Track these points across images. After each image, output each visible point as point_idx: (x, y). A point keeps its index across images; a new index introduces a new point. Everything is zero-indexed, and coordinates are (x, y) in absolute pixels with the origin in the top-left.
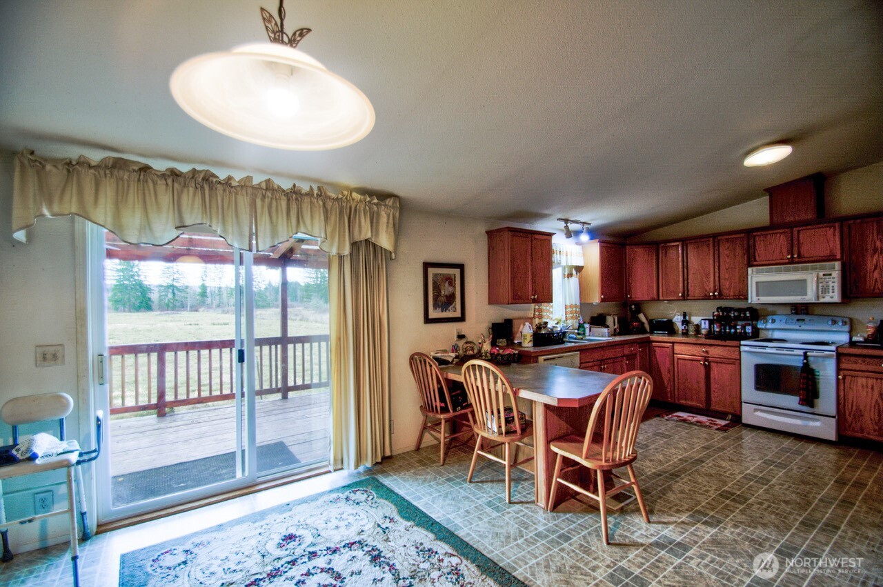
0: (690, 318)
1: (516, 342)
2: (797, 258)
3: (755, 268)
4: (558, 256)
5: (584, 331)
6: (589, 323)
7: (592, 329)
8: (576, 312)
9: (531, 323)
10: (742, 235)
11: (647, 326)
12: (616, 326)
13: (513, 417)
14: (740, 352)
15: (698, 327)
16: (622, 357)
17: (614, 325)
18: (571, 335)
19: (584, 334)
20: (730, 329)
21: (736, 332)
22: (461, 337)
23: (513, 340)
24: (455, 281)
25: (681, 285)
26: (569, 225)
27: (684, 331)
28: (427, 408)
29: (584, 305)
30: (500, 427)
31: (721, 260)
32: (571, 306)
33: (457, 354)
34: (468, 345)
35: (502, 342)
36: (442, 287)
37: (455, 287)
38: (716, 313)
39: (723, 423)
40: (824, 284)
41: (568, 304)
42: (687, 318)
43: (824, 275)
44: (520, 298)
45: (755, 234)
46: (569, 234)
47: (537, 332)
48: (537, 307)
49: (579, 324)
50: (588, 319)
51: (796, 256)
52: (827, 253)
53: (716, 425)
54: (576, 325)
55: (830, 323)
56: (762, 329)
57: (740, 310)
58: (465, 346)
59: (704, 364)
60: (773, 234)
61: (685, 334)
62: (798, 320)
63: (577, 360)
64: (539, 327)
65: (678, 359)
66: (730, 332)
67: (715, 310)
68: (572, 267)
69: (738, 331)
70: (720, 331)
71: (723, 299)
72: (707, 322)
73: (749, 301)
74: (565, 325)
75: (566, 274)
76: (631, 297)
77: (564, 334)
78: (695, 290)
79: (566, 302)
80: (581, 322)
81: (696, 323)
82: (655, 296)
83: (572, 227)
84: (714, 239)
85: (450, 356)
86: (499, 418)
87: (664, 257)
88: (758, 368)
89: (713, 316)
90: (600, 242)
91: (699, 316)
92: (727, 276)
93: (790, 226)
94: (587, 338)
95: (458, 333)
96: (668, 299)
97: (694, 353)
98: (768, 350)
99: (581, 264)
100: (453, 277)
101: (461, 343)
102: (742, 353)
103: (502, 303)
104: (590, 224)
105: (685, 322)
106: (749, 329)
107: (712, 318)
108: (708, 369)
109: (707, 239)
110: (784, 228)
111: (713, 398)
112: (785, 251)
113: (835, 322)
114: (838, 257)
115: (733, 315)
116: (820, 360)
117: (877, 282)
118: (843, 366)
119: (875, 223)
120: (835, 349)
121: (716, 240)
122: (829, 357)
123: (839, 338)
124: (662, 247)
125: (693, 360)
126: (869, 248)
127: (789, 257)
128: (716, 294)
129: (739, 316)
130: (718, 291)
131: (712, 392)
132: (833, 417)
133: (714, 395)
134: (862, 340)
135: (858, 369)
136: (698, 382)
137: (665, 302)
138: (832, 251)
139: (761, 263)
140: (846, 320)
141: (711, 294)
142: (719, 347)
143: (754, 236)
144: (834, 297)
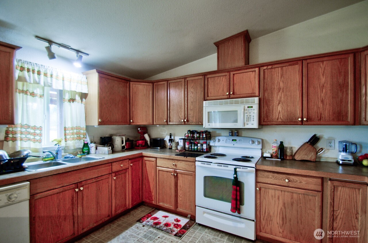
0: (174, 137)
2: (232, 95)
3: (207, 102)
5: (89, 150)
7: (98, 148)
10: (201, 77)
12: (123, 144)
14: (195, 166)
15: (177, 144)
20: (194, 146)
21: (197, 148)
25: (166, 114)
27: (170, 147)
31: (189, 95)
38: (186, 135)
39: (184, 223)
40: (248, 114)
41: (68, 126)
42: (172, 138)
43: (248, 107)
45: (208, 76)
51: (231, 93)
52: (250, 91)
53: (178, 227)
55: (251, 142)
56: (213, 146)
57: (199, 133)
59: (174, 176)
60: (218, 76)
61: (170, 149)
62: (233, 140)
65: (159, 170)
66: (194, 148)
67: (187, 133)
69: (199, 148)
70: (189, 148)
71: (190, 124)
72: (182, 140)
73: (204, 127)
75: (67, 98)
76: (133, 122)
78: (174, 118)
81: (176, 141)
82: (151, 122)
83: (60, 50)
87: (157, 93)
88: (206, 179)
90: (99, 73)
91: (178, 136)
92: (192, 108)
93: (229, 71)
96: (159, 123)
97: (167, 166)
98: (212, 166)
99: (85, 91)
102: (197, 167)
105: (171, 140)
106: (205, 147)
107: (185, 138)
108: (176, 177)
109: (181, 80)
110: (225, 72)
111: (179, 201)
112: (226, 89)
113: (253, 142)
114: (257, 94)
115: (196, 136)
116: (245, 174)
117: (280, 113)
118: (260, 180)
119: (280, 68)
120: (254, 166)
121: (186, 81)
122: (250, 172)
123: (256, 154)
124: (156, 85)
125: (167, 172)
126: (276, 87)
127: (228, 93)
128: (185, 120)
129: (199, 137)
130: (186, 118)
131: (178, 196)
132: (254, 221)
133: (179, 199)
134: (270, 156)
135: (269, 182)
136: (170, 189)
137: (158, 126)
138: (253, 90)
139: (211, 98)
140: (260, 140)
141: (182, 121)
142: (183, 162)
143: (208, 78)
144: (254, 124)
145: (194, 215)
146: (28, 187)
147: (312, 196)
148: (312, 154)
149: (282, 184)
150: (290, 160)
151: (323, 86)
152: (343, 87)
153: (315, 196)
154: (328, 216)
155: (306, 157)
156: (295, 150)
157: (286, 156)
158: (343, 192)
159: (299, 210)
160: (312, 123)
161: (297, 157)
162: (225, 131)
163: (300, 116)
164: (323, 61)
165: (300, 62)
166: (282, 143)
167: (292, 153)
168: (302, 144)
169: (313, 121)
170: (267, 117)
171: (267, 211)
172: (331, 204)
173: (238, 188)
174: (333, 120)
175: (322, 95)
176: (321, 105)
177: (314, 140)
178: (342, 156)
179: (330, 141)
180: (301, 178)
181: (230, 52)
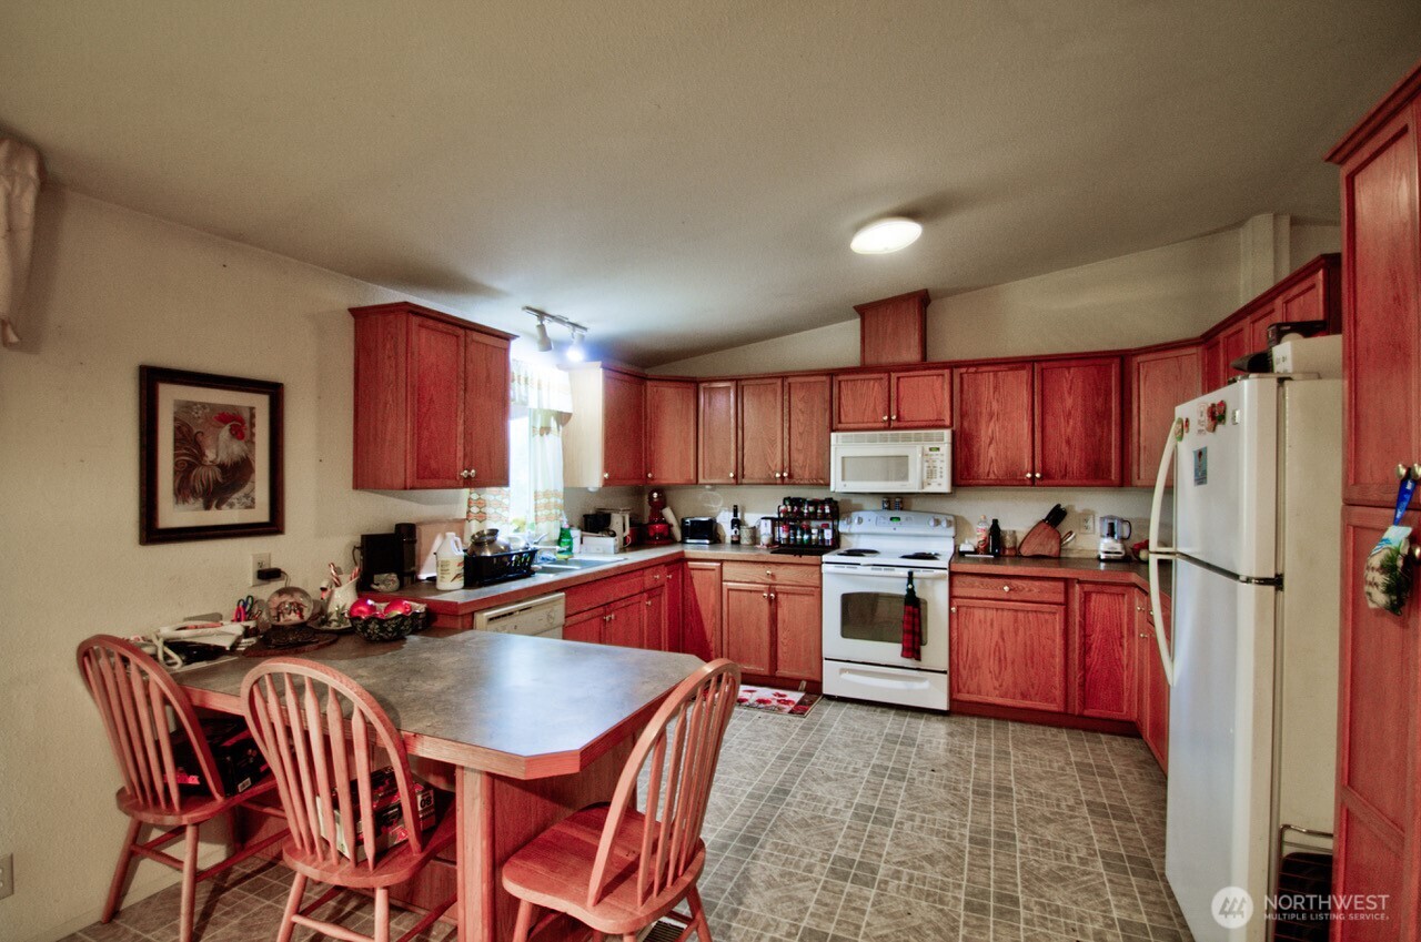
0: (743, 515)
1: (423, 576)
2: (895, 422)
3: (840, 434)
4: (523, 386)
5: (570, 543)
6: (579, 528)
7: (585, 539)
8: (556, 506)
9: (461, 536)
10: (824, 378)
11: (677, 532)
12: (628, 532)
13: (399, 806)
14: (821, 574)
15: (754, 531)
16: (641, 593)
17: (624, 530)
18: (545, 555)
19: (570, 550)
20: (802, 535)
21: (810, 539)
22: (267, 575)
23: (413, 576)
24: (253, 425)
25: (733, 458)
26: (546, 322)
27: (735, 539)
28: (139, 796)
29: (571, 492)
30: (358, 842)
31: (793, 417)
32: (546, 494)
33: (251, 624)
34: (287, 599)
35: (387, 582)
36: (208, 442)
37: (251, 442)
38: (783, 508)
39: (795, 696)
40: (930, 464)
41: (541, 489)
42: (740, 516)
43: (931, 449)
44: (435, 475)
45: (841, 378)
46: (546, 344)
47: (473, 553)
48: (474, 496)
49: (562, 529)
50: (577, 520)
51: (894, 417)
52: (933, 416)
53: (787, 702)
54: (556, 535)
55: (932, 523)
56: (845, 534)
57: (814, 503)
58: (277, 600)
59: (770, 599)
60: (864, 380)
61: (736, 543)
62: (892, 519)
63: (559, 612)
64: (479, 542)
65: (729, 590)
66: (802, 539)
67: (781, 503)
68: (549, 413)
69: (814, 537)
70: (788, 539)
71: (794, 484)
72: (769, 522)
73: (832, 489)
74: (533, 532)
75: (538, 426)
76: (652, 479)
77: (533, 553)
78: (753, 469)
79: (536, 485)
80: (566, 526)
81: (751, 524)
82: (692, 477)
83: (554, 329)
84: (784, 380)
85: (227, 633)
86: (356, 815)
87: (707, 408)
88: (847, 600)
89: (779, 513)
90: (604, 367)
91: (756, 512)
92: (800, 447)
93: (888, 370)
94: (577, 557)
95: (260, 564)
96: (712, 481)
97: (753, 579)
98: (860, 570)
99: (566, 409)
100: (246, 416)
101: (266, 592)
102: (824, 576)
103: (391, 488)
104: (585, 329)
105: (736, 523)
106: (828, 535)
107: (776, 516)
108: (773, 602)
109: (774, 381)
110: (879, 372)
111: (780, 655)
112: (881, 408)
113: (937, 522)
114: (947, 422)
115: (806, 511)
116: (928, 583)
117: (992, 462)
118: (957, 592)
119: (991, 374)
120: (947, 566)
121: (786, 383)
122: (939, 578)
123: (944, 547)
124: (704, 388)
125: (751, 591)
126: (984, 411)
127: (885, 418)
128: (785, 475)
129: (815, 513)
130: (787, 470)
131: (780, 645)
132: (945, 672)
133: (782, 650)
134: (972, 550)
135: (974, 595)
136: (759, 629)
137: (708, 487)
138: (939, 413)
139: (848, 426)
140: (951, 518)
141: (778, 475)
142: (792, 567)
143: (840, 382)
144: (942, 483)
145: (818, 679)
146: (563, 601)
147: (1050, 613)
148: (1053, 542)
149: (998, 597)
150: (1010, 556)
151: (1070, 413)
152: (1102, 416)
153: (1054, 613)
154: (1077, 645)
155: (1041, 548)
156: (1020, 537)
157: (1005, 548)
158: (1100, 603)
159: (1029, 643)
160: (1050, 482)
161: (1025, 551)
162: (871, 498)
163: (1030, 468)
164: (1069, 368)
165: (1028, 366)
166: (995, 522)
167: (1015, 542)
168: (1033, 524)
169: (1053, 478)
170: (968, 470)
171: (970, 651)
172: (1080, 625)
173: (916, 610)
174: (1087, 478)
175: (1069, 430)
176: (1065, 449)
177: (1057, 516)
178: (1106, 544)
179: (1086, 516)
180: (1029, 583)
181: (889, 330)
